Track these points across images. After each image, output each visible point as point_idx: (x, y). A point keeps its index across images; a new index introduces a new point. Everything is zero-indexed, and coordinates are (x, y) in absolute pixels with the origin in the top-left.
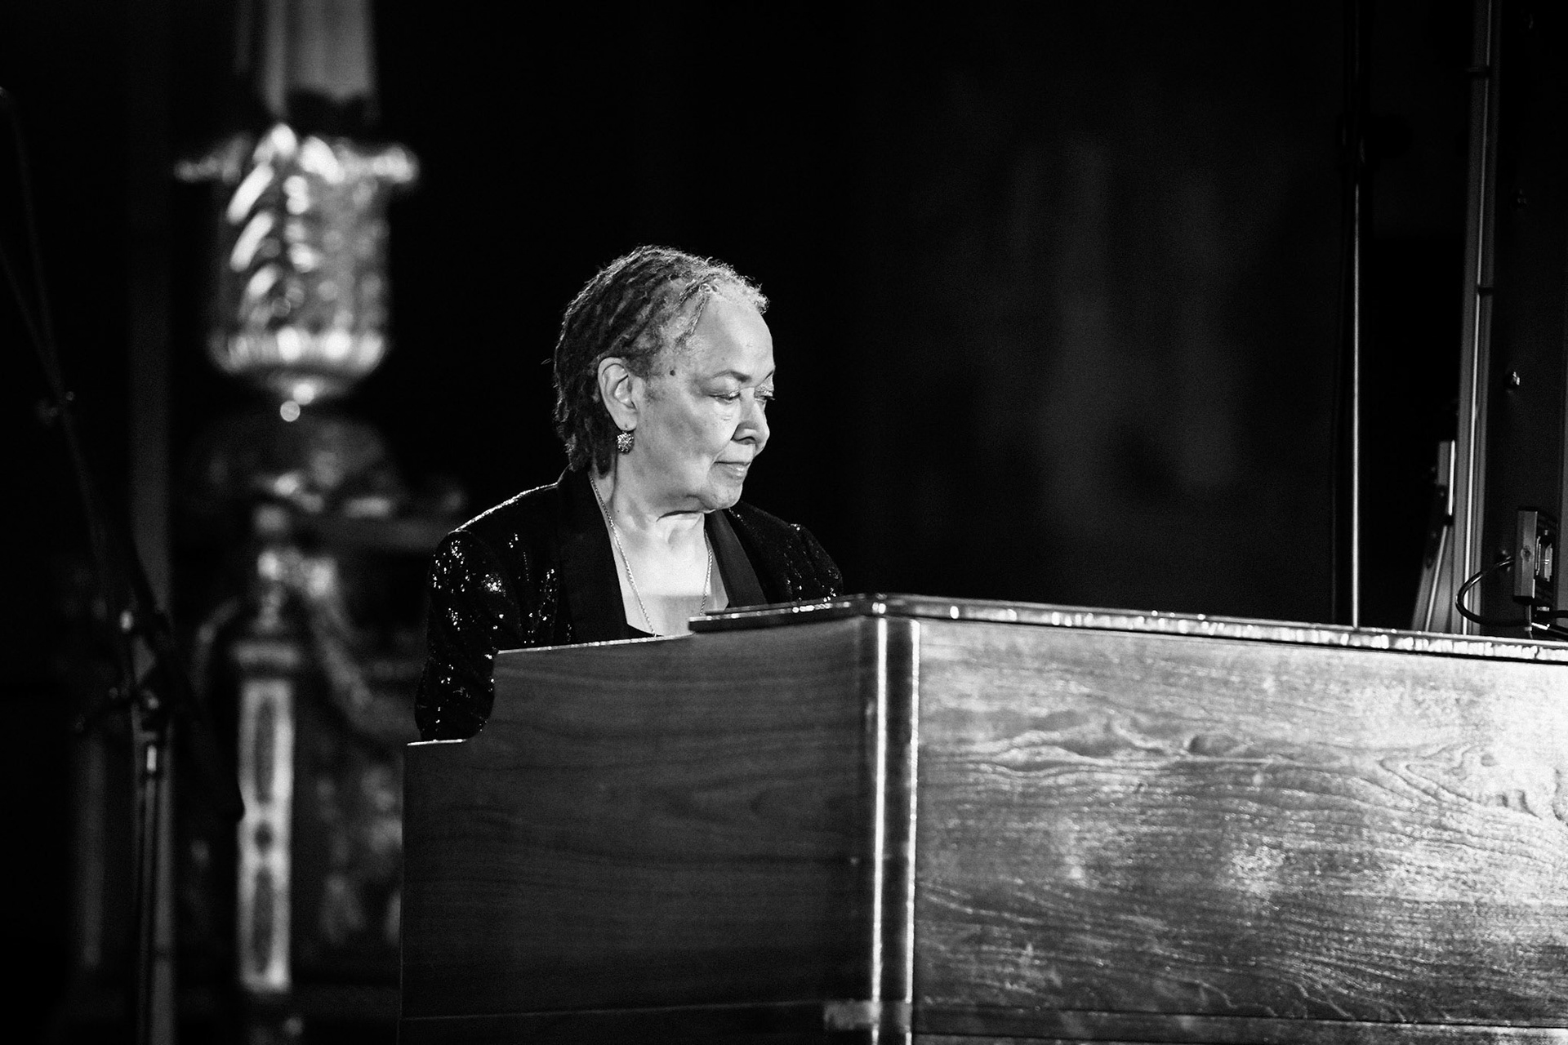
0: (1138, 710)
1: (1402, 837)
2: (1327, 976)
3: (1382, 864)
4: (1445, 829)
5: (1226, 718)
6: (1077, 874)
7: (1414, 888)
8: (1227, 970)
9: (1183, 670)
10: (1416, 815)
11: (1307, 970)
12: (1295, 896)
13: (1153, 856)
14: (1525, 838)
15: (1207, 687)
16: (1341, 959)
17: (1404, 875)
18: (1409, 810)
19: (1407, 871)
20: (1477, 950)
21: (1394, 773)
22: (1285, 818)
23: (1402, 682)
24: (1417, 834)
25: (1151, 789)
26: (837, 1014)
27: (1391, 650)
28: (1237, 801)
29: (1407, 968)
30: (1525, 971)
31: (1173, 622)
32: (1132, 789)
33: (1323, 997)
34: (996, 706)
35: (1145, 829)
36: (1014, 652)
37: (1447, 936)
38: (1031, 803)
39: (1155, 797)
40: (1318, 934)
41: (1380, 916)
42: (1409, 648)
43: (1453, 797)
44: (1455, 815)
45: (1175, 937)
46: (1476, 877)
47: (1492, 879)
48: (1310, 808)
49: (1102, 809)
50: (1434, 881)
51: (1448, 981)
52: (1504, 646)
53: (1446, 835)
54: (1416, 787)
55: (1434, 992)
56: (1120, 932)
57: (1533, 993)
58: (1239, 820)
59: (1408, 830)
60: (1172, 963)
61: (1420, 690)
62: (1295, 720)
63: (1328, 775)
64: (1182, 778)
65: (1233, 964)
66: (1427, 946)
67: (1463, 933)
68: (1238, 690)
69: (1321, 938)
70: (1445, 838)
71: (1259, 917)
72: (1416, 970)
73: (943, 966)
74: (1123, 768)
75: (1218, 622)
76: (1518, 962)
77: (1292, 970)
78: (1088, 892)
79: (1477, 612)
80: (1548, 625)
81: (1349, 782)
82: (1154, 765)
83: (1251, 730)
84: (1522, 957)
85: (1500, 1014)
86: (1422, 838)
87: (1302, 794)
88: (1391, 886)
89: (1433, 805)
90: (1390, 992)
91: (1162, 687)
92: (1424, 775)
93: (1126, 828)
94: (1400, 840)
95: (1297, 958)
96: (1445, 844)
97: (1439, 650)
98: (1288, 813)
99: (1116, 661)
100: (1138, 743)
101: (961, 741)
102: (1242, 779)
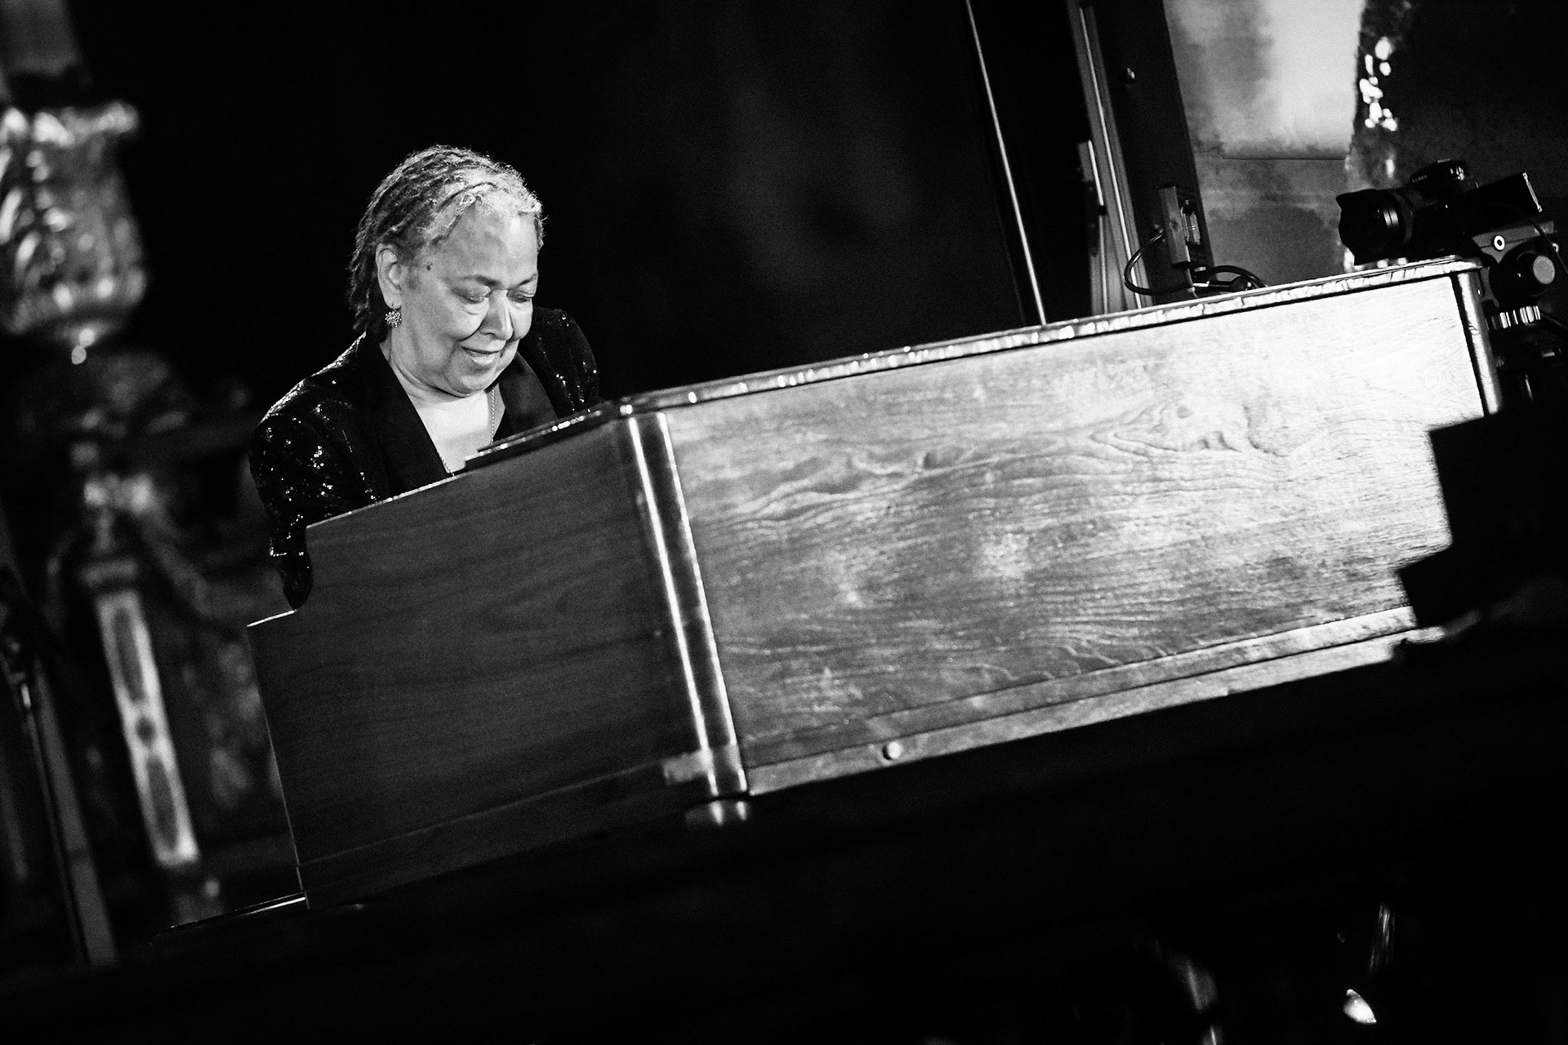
0: (871, 443)
1: (1124, 496)
2: (1089, 633)
3: (1113, 525)
4: (1160, 480)
5: (949, 431)
6: (853, 598)
7: (1146, 539)
8: (1003, 649)
9: (902, 399)
10: (1133, 475)
11: (1071, 632)
12: (1045, 570)
13: (915, 566)
14: (1231, 471)
15: (926, 408)
16: (1097, 615)
17: (1135, 529)
18: (1125, 472)
19: (1137, 525)
20: (1213, 580)
21: (1105, 443)
22: (1021, 506)
23: (1093, 363)
24: (1137, 491)
25: (899, 509)
26: (675, 769)
27: (1077, 338)
28: (975, 501)
29: (1157, 608)
30: (1259, 586)
31: (883, 359)
32: (883, 512)
33: (1090, 651)
34: (749, 469)
35: (902, 544)
36: (752, 421)
37: (1185, 573)
38: (799, 546)
39: (904, 514)
40: (1073, 598)
41: (1123, 570)
42: (1093, 332)
43: (1161, 451)
44: (1166, 467)
45: (951, 632)
46: (1197, 516)
47: (1210, 514)
48: (1040, 492)
49: (862, 536)
50: (1162, 528)
51: (1193, 612)
52: (1174, 311)
53: (1163, 486)
54: (1127, 451)
55: (1184, 624)
56: (902, 638)
57: (1269, 604)
58: (981, 517)
59: (1129, 489)
60: (953, 655)
61: (1110, 366)
62: (1009, 418)
63: (1048, 459)
64: (925, 492)
65: (1006, 642)
66: (1169, 586)
67: (1198, 567)
68: (954, 404)
69: (1076, 601)
70: (1162, 488)
71: (1019, 596)
72: (1165, 608)
73: (756, 705)
74: (870, 496)
75: (922, 350)
76: (1250, 580)
77: (1058, 635)
78: (866, 612)
79: (1145, 286)
80: (1208, 282)
81: (1068, 460)
82: (896, 487)
83: (973, 436)
84: (1253, 575)
85: (1245, 629)
86: (1143, 494)
87: (1030, 481)
88: (1126, 542)
89: (1146, 462)
90: (1146, 633)
91: (887, 418)
92: (1132, 439)
93: (886, 548)
94: (1124, 500)
95: (1060, 623)
96: (1164, 494)
97: (1118, 328)
98: (1022, 500)
99: (842, 405)
100: (878, 470)
101: (726, 507)
102: (977, 480)
